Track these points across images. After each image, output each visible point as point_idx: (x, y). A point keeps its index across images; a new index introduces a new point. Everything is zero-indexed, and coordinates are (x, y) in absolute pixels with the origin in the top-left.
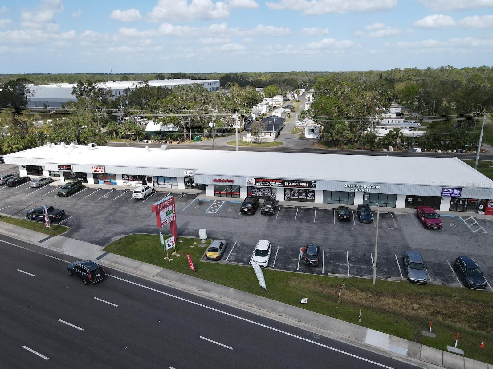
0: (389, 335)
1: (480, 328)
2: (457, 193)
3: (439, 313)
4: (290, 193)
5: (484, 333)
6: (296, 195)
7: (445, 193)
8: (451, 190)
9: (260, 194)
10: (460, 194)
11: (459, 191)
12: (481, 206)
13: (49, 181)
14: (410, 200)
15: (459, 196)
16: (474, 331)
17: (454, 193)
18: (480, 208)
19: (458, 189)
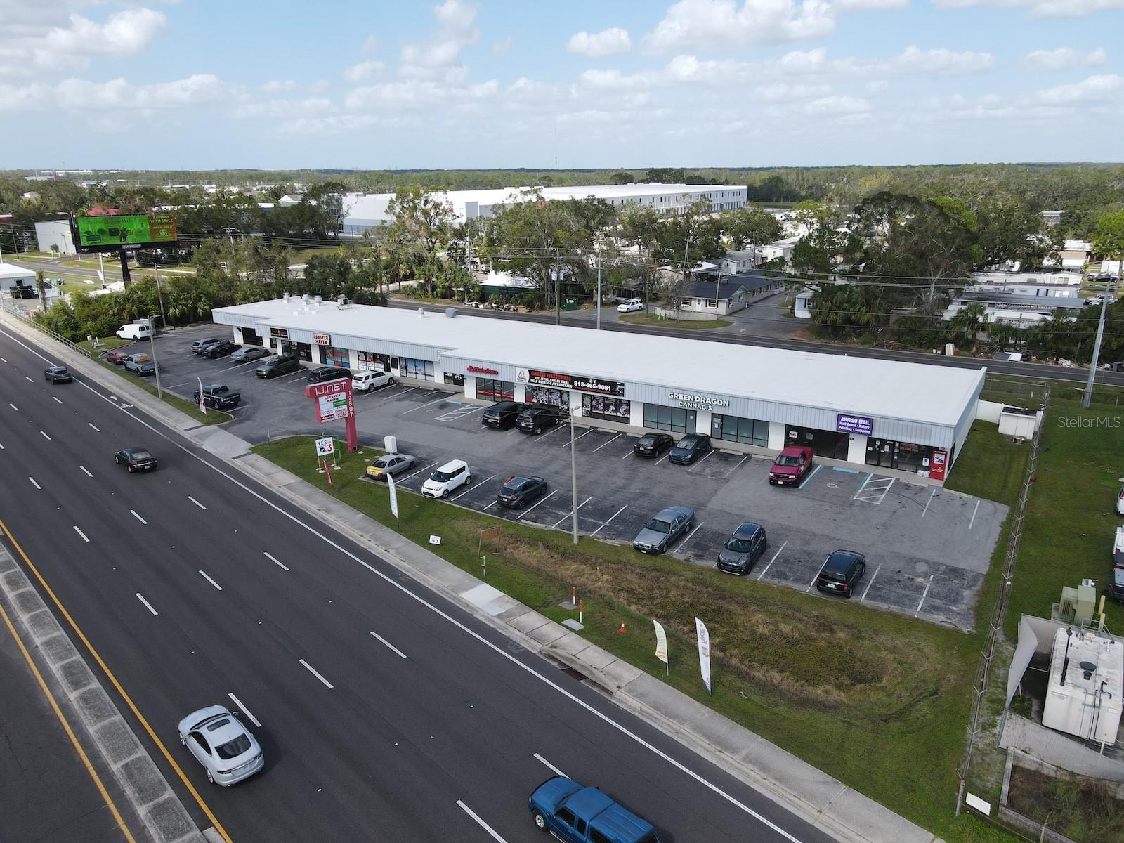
2: (866, 427)
4: (591, 402)
6: (600, 407)
7: (844, 424)
8: (853, 420)
9: (544, 400)
10: (871, 429)
11: (867, 423)
12: (926, 461)
13: (261, 353)
14: (794, 435)
15: (869, 432)
17: (860, 426)
18: (923, 464)
19: (866, 419)
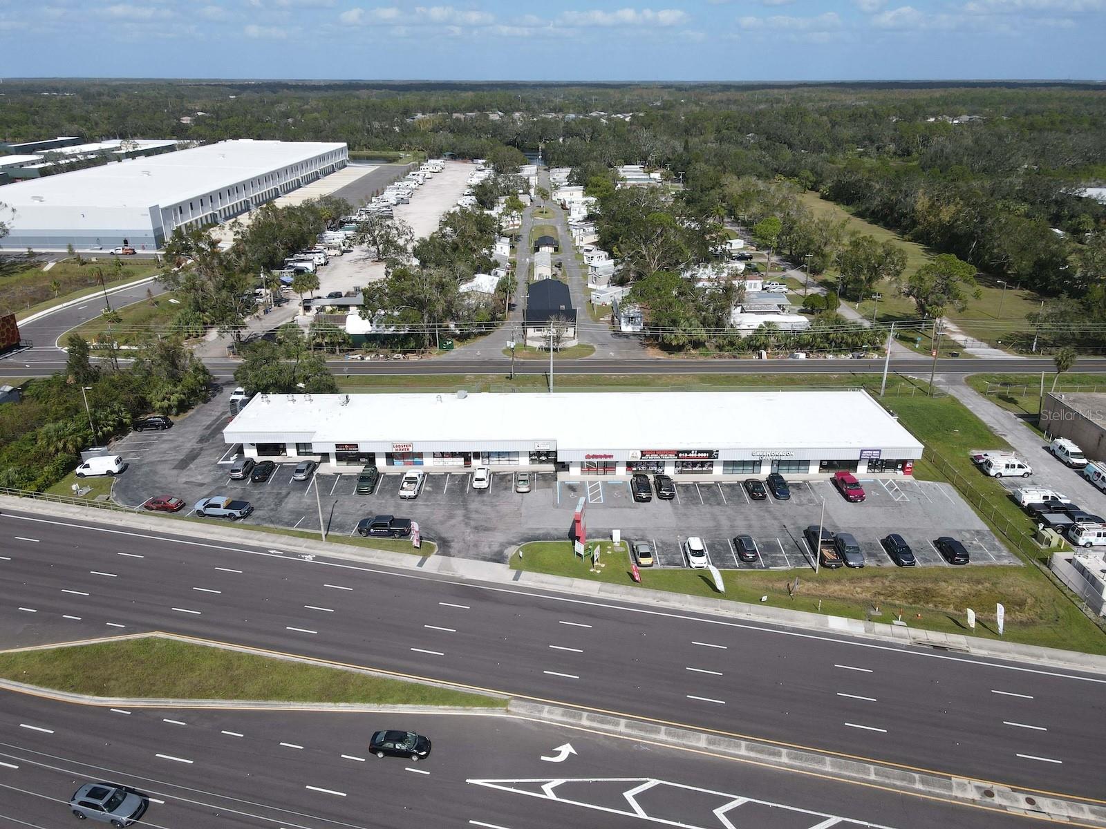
0: (846, 619)
1: (914, 602)
2: (875, 455)
3: (880, 594)
4: (683, 465)
5: (919, 606)
6: (689, 467)
7: (864, 455)
8: (870, 452)
10: (878, 456)
11: (878, 452)
12: (900, 465)
14: (825, 463)
16: (910, 605)
17: (873, 455)
18: (899, 468)
19: (876, 450)
